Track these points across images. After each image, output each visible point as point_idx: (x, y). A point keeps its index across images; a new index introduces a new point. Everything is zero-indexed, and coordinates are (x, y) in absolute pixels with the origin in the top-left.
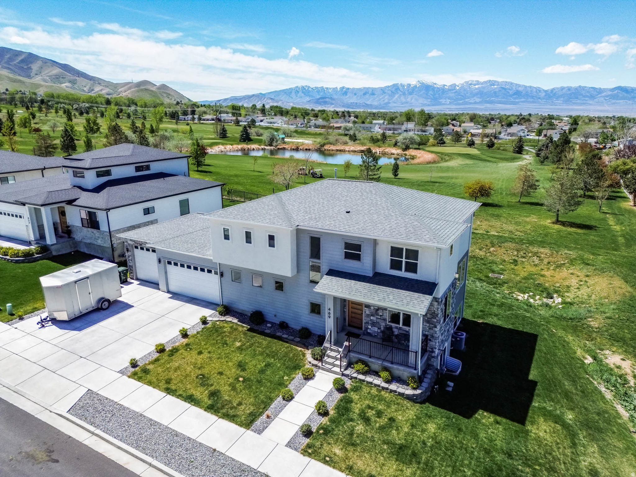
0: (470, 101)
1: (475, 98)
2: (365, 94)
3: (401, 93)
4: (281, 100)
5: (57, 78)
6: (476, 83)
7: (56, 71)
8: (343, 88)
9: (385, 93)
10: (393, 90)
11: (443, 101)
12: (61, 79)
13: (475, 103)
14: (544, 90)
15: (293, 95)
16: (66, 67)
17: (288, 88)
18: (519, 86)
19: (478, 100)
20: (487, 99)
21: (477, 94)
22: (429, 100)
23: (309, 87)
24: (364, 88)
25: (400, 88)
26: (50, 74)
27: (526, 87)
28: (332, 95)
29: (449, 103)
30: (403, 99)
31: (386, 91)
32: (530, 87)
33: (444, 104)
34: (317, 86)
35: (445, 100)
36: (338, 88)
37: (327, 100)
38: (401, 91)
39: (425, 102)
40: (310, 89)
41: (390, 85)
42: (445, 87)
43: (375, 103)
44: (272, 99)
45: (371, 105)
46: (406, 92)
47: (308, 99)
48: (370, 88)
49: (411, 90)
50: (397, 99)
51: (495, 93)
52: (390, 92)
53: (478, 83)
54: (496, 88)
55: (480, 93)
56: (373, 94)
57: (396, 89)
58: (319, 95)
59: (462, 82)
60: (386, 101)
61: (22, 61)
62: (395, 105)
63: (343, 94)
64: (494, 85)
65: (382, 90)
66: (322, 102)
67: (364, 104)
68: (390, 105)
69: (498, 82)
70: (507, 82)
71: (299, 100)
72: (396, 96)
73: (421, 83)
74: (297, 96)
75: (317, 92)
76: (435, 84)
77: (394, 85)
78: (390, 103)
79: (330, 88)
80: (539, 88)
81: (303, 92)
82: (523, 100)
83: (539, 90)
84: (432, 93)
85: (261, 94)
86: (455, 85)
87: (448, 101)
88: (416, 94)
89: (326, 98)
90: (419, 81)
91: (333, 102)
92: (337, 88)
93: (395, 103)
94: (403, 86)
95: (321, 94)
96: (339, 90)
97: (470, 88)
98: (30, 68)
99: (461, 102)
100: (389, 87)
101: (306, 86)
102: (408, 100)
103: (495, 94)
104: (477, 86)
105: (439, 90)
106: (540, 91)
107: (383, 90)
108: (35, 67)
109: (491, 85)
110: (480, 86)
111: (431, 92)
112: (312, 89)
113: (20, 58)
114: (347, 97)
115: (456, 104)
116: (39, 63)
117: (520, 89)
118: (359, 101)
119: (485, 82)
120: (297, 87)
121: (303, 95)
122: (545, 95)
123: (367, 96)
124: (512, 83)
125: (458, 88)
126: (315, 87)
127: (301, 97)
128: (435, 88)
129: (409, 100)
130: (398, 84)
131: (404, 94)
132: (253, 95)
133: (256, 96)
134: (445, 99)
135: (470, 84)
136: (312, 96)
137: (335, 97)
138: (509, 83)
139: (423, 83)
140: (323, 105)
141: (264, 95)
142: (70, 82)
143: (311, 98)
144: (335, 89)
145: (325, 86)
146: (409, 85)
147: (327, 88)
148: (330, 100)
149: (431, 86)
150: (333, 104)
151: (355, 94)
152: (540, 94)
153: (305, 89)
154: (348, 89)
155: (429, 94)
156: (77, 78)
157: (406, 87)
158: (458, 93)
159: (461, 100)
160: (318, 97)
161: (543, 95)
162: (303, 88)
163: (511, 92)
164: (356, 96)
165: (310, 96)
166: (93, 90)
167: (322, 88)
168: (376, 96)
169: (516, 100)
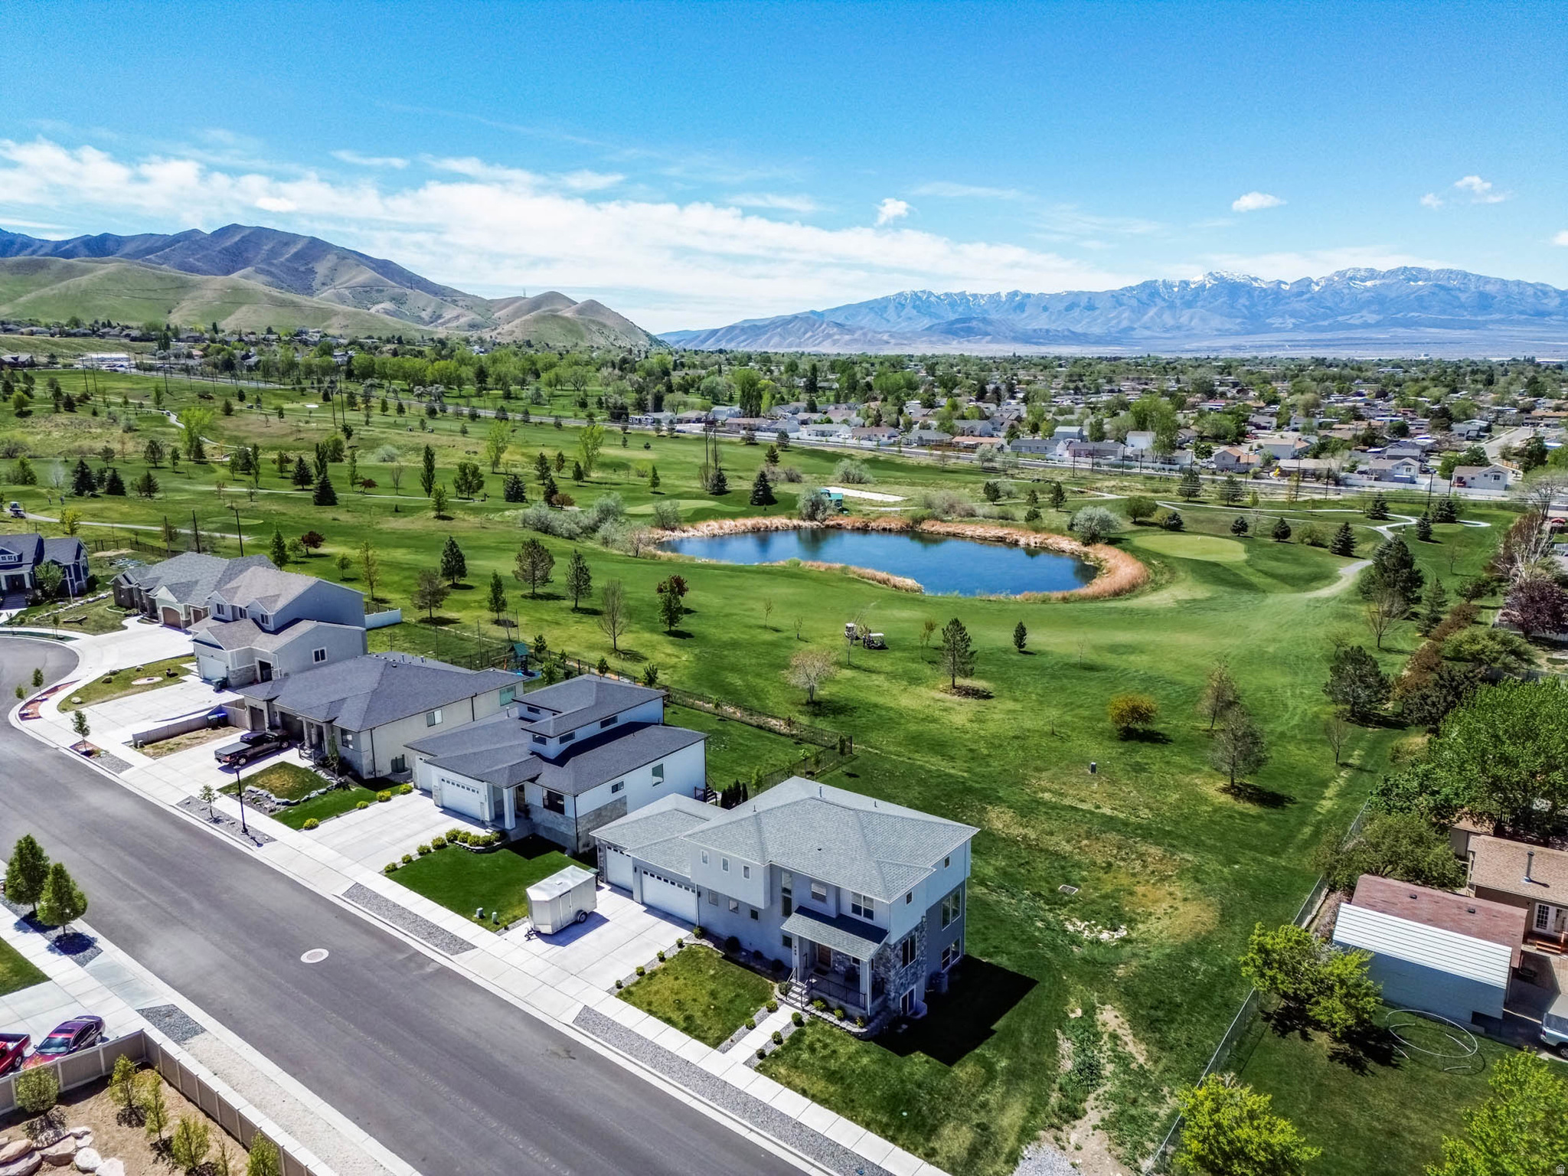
0: (1351, 322)
1: (1364, 312)
2: (1069, 308)
3: (1164, 304)
4: (862, 328)
6: (1367, 274)
7: (366, 275)
8: (1015, 293)
9: (1121, 305)
10: (1144, 297)
11: (1276, 322)
12: (375, 294)
13: (1366, 326)
14: (1556, 291)
15: (891, 313)
17: (879, 297)
18: (1487, 280)
19: (1372, 318)
20: (1399, 316)
21: (1368, 303)
22: (1239, 320)
23: (930, 294)
24: (1069, 293)
25: (1162, 290)
26: (353, 283)
27: (1504, 283)
28: (986, 311)
29: (1291, 326)
30: (1168, 319)
31: (1125, 300)
32: (1518, 283)
33: (1278, 330)
34: (950, 291)
35: (1280, 320)
36: (1003, 295)
37: (974, 324)
38: (1164, 300)
39: (1228, 326)
40: (933, 299)
41: (1134, 284)
42: (1283, 286)
43: (1097, 330)
44: (838, 325)
45: (1085, 335)
46: (1178, 302)
47: (926, 322)
48: (1083, 293)
49: (1191, 297)
50: (1152, 318)
51: (1420, 299)
52: (1134, 303)
53: (1372, 274)
54: (1421, 288)
55: (1379, 301)
56: (1091, 307)
57: (1150, 294)
58: (955, 313)
59: (1327, 274)
60: (1125, 324)
61: (297, 256)
62: (1147, 333)
63: (1015, 309)
64: (1416, 280)
65: (1113, 296)
66: (962, 329)
67: (1066, 333)
68: (1138, 334)
69: (1429, 272)
70: (1451, 272)
71: (903, 324)
72: (1152, 312)
73: (1216, 279)
74: (900, 317)
75: (950, 304)
76: (1256, 279)
77: (1145, 285)
78: (1134, 329)
79: (982, 296)
80: (1542, 285)
81: (914, 307)
82: (1497, 316)
83: (1542, 291)
84: (1247, 303)
85: (813, 312)
86: (1308, 282)
87: (1290, 322)
88: (1202, 307)
89: (970, 319)
90: (1210, 274)
91: (990, 329)
92: (999, 294)
93: (1147, 328)
94: (1168, 286)
95: (960, 309)
96: (1004, 299)
97: (1350, 288)
98: (312, 271)
99: (1326, 323)
100: (1132, 289)
101: (924, 292)
102: (1182, 320)
103: (1421, 303)
104: (1369, 284)
105: (1267, 296)
106: (1545, 294)
107: (1117, 298)
108: (322, 268)
109: (1409, 280)
110: (1378, 282)
111: (1243, 301)
112: (938, 297)
114: (1025, 315)
115: (1310, 330)
116: (331, 258)
117: (1489, 288)
118: (1053, 327)
119: (1392, 273)
120: (901, 294)
121: (915, 312)
122: (1561, 305)
123: (1076, 312)
124: (1466, 275)
125: (1317, 289)
126: (946, 294)
127: (910, 318)
128: (1255, 288)
129: (1184, 320)
130: (1156, 281)
131: (1171, 306)
132: (796, 317)
133: (801, 319)
134: (1282, 316)
135: (1351, 279)
136: (937, 316)
137: (994, 316)
138: (1457, 273)
139: (1222, 277)
140: (963, 336)
141: (821, 315)
142: (393, 299)
143: (937, 321)
144: (994, 298)
145: (970, 290)
146: (1186, 284)
147: (975, 296)
148: (981, 325)
149: (1243, 285)
150: (989, 334)
151: (1045, 309)
152: (1545, 301)
153: (920, 298)
154: (1028, 296)
155: (1239, 306)
156: (407, 291)
157: (1176, 289)
158: (1317, 300)
159: (1325, 317)
160: (952, 317)
161: (1553, 303)
162: (915, 296)
163: (1463, 297)
164: (1047, 313)
165: (931, 315)
166: (440, 317)
167: (963, 295)
168: (1097, 312)
169: (1479, 318)
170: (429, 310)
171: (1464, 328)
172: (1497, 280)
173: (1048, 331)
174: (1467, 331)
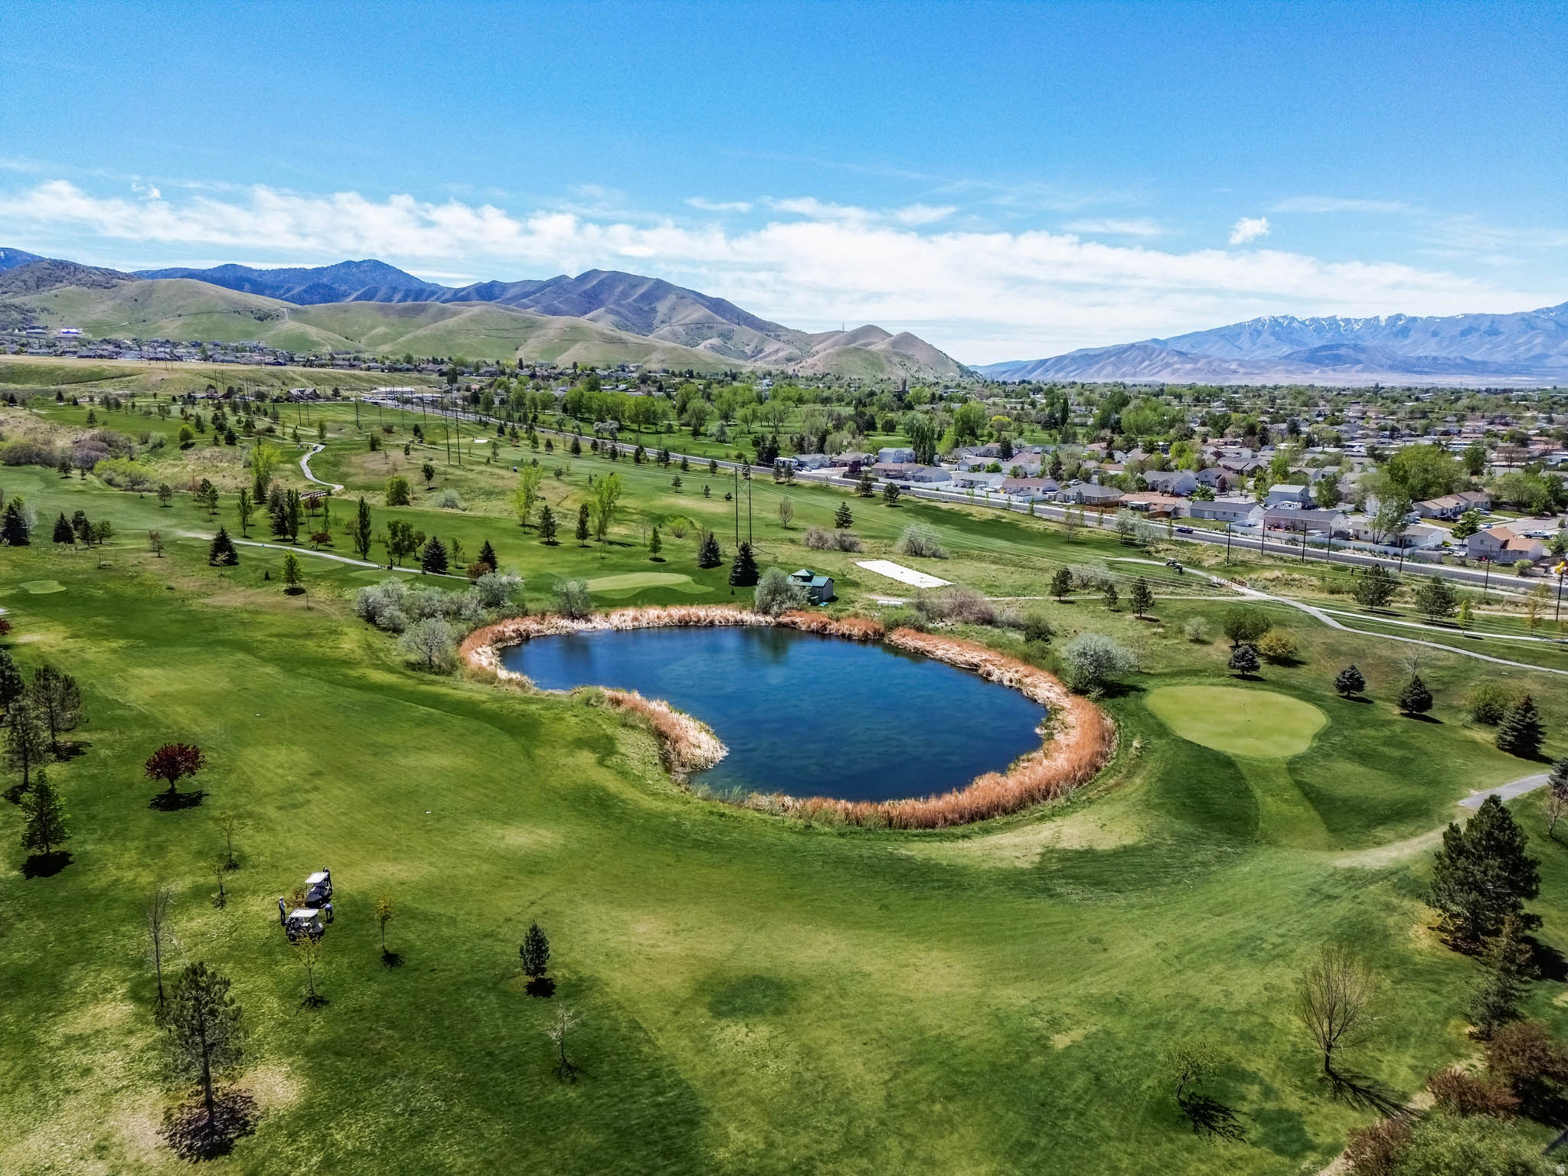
2: (1465, 333)
4: (1208, 357)
5: (698, 330)
7: (699, 313)
8: (1399, 317)
9: (1533, 329)
12: (705, 331)
15: (1245, 341)
16: (719, 306)
17: (1232, 323)
23: (1293, 319)
24: (1466, 316)
26: (687, 321)
28: (1359, 337)
31: (1539, 323)
34: (1316, 315)
36: (1383, 319)
37: (1343, 351)
40: (1295, 325)
41: (1552, 305)
43: (1500, 357)
44: (1180, 353)
45: (1484, 363)
47: (1286, 349)
48: (1484, 316)
52: (1552, 326)
56: (1494, 332)
58: (1321, 339)
60: (1537, 351)
61: (643, 296)
63: (1396, 335)
65: (1523, 319)
66: (1326, 357)
67: (1459, 361)
68: (1553, 362)
71: (1257, 352)
74: (1254, 344)
75: (1315, 330)
78: (1549, 356)
79: (1357, 321)
81: (1273, 333)
85: (1155, 341)
89: (1339, 346)
91: (1362, 356)
92: (1377, 318)
95: (1329, 335)
96: (1383, 324)
98: (654, 310)
100: (1549, 310)
101: (1285, 317)
107: (1528, 322)
108: (662, 307)
112: (1303, 323)
113: (641, 291)
114: (1408, 341)
116: (672, 298)
118: (1444, 354)
120: (1257, 320)
121: (1273, 339)
123: (1473, 338)
126: (1312, 319)
127: (1267, 346)
132: (1133, 346)
133: (1139, 348)
136: (1299, 343)
137: (1369, 342)
140: (1327, 366)
141: (1165, 342)
142: (721, 335)
143: (1296, 349)
144: (1372, 324)
145: (1341, 314)
147: (1347, 321)
148: (1352, 352)
150: (1360, 362)
151: (1435, 334)
153: (1280, 324)
154: (1414, 319)
156: (736, 327)
160: (1317, 344)
162: (1275, 321)
164: (1436, 340)
165: (1292, 342)
166: (761, 351)
167: (1332, 320)
168: (1501, 337)
170: (753, 345)
173: (1435, 358)
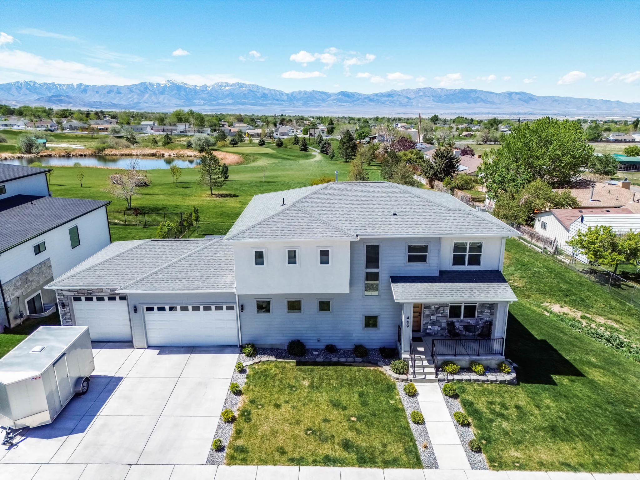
0: (223, 102)
1: (227, 99)
2: (109, 92)
3: (151, 93)
6: (226, 84)
8: (81, 84)
9: (132, 92)
10: (142, 89)
11: (197, 102)
13: (229, 104)
14: (285, 94)
15: (14, 91)
17: (5, 82)
18: (265, 89)
19: (230, 101)
20: (239, 101)
21: (228, 95)
22: (183, 101)
23: (35, 83)
24: (107, 86)
25: (149, 86)
27: (270, 90)
28: (67, 92)
29: (203, 103)
30: (153, 98)
31: (134, 90)
32: (274, 90)
33: (198, 105)
34: (45, 82)
35: (198, 101)
36: (75, 85)
37: (63, 98)
38: (151, 91)
39: (179, 103)
40: (37, 85)
41: (136, 83)
42: (197, 87)
43: (124, 103)
45: (119, 105)
46: (157, 92)
47: (36, 97)
48: (113, 86)
49: (162, 90)
50: (147, 98)
51: (245, 95)
52: (138, 91)
53: (227, 85)
54: (245, 90)
55: (231, 95)
56: (119, 93)
57: (144, 88)
58: (50, 92)
59: (212, 84)
60: (136, 101)
62: (147, 105)
63: (82, 92)
64: (242, 88)
65: (128, 88)
66: (56, 100)
67: (110, 104)
68: (141, 105)
69: (246, 85)
70: (253, 85)
71: (23, 97)
72: (147, 96)
73: (171, 83)
74: (20, 93)
75: (47, 88)
76: (186, 84)
77: (142, 84)
78: (140, 103)
79: (64, 85)
80: (281, 91)
81: (27, 89)
82: (270, 102)
83: (281, 93)
84: (185, 94)
86: (205, 87)
87: (202, 102)
88: (167, 94)
89: (60, 96)
90: (168, 81)
91: (71, 100)
92: (72, 84)
93: (146, 103)
94: (152, 85)
95: (53, 91)
96: (75, 87)
97: (221, 90)
99: (215, 103)
100: (136, 85)
101: (31, 81)
102: (160, 100)
103: (245, 96)
104: (227, 88)
105: (191, 91)
106: (282, 94)
107: (130, 89)
109: (240, 87)
110: (230, 88)
111: (183, 93)
112: (40, 85)
114: (87, 95)
115: (210, 105)
117: (266, 92)
118: (103, 100)
119: (234, 84)
120: (18, 82)
121: (28, 92)
122: (287, 98)
123: (112, 95)
124: (258, 87)
125: (209, 89)
126: (44, 83)
127: (26, 94)
128: (187, 88)
129: (161, 99)
130: (146, 82)
131: (155, 94)
134: (199, 100)
135: (220, 86)
136: (42, 94)
137: (71, 94)
138: (255, 85)
139: (173, 83)
140: (57, 104)
143: (41, 96)
144: (70, 86)
145: (57, 82)
146: (158, 84)
147: (60, 85)
148: (66, 99)
149: (182, 86)
150: (71, 103)
151: (97, 92)
152: (283, 97)
153: (30, 85)
154: (88, 86)
155: (182, 95)
157: (155, 87)
158: (210, 94)
159: (214, 101)
160: (50, 94)
161: (285, 98)
162: (27, 83)
163: (258, 94)
164: (98, 95)
165: (38, 93)
167: (53, 84)
168: (122, 95)
169: (264, 102)
171: (260, 106)
172: (268, 89)
173: (100, 102)
174: (261, 107)
